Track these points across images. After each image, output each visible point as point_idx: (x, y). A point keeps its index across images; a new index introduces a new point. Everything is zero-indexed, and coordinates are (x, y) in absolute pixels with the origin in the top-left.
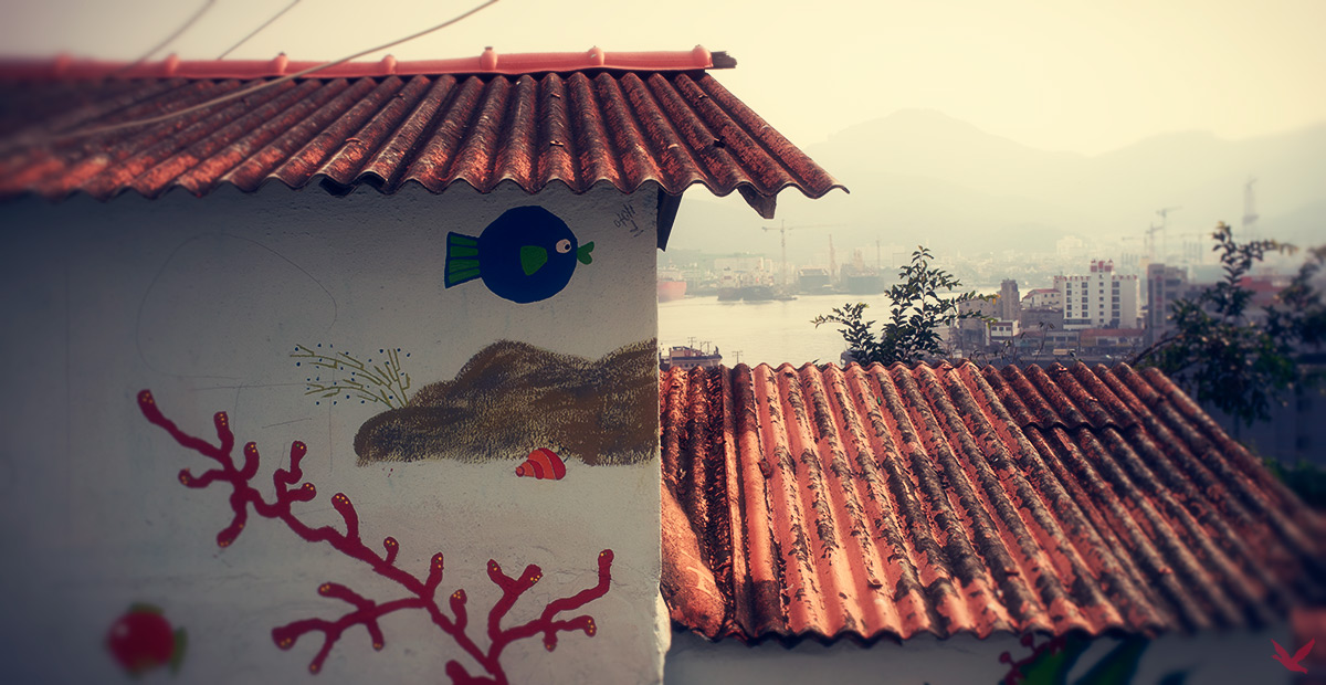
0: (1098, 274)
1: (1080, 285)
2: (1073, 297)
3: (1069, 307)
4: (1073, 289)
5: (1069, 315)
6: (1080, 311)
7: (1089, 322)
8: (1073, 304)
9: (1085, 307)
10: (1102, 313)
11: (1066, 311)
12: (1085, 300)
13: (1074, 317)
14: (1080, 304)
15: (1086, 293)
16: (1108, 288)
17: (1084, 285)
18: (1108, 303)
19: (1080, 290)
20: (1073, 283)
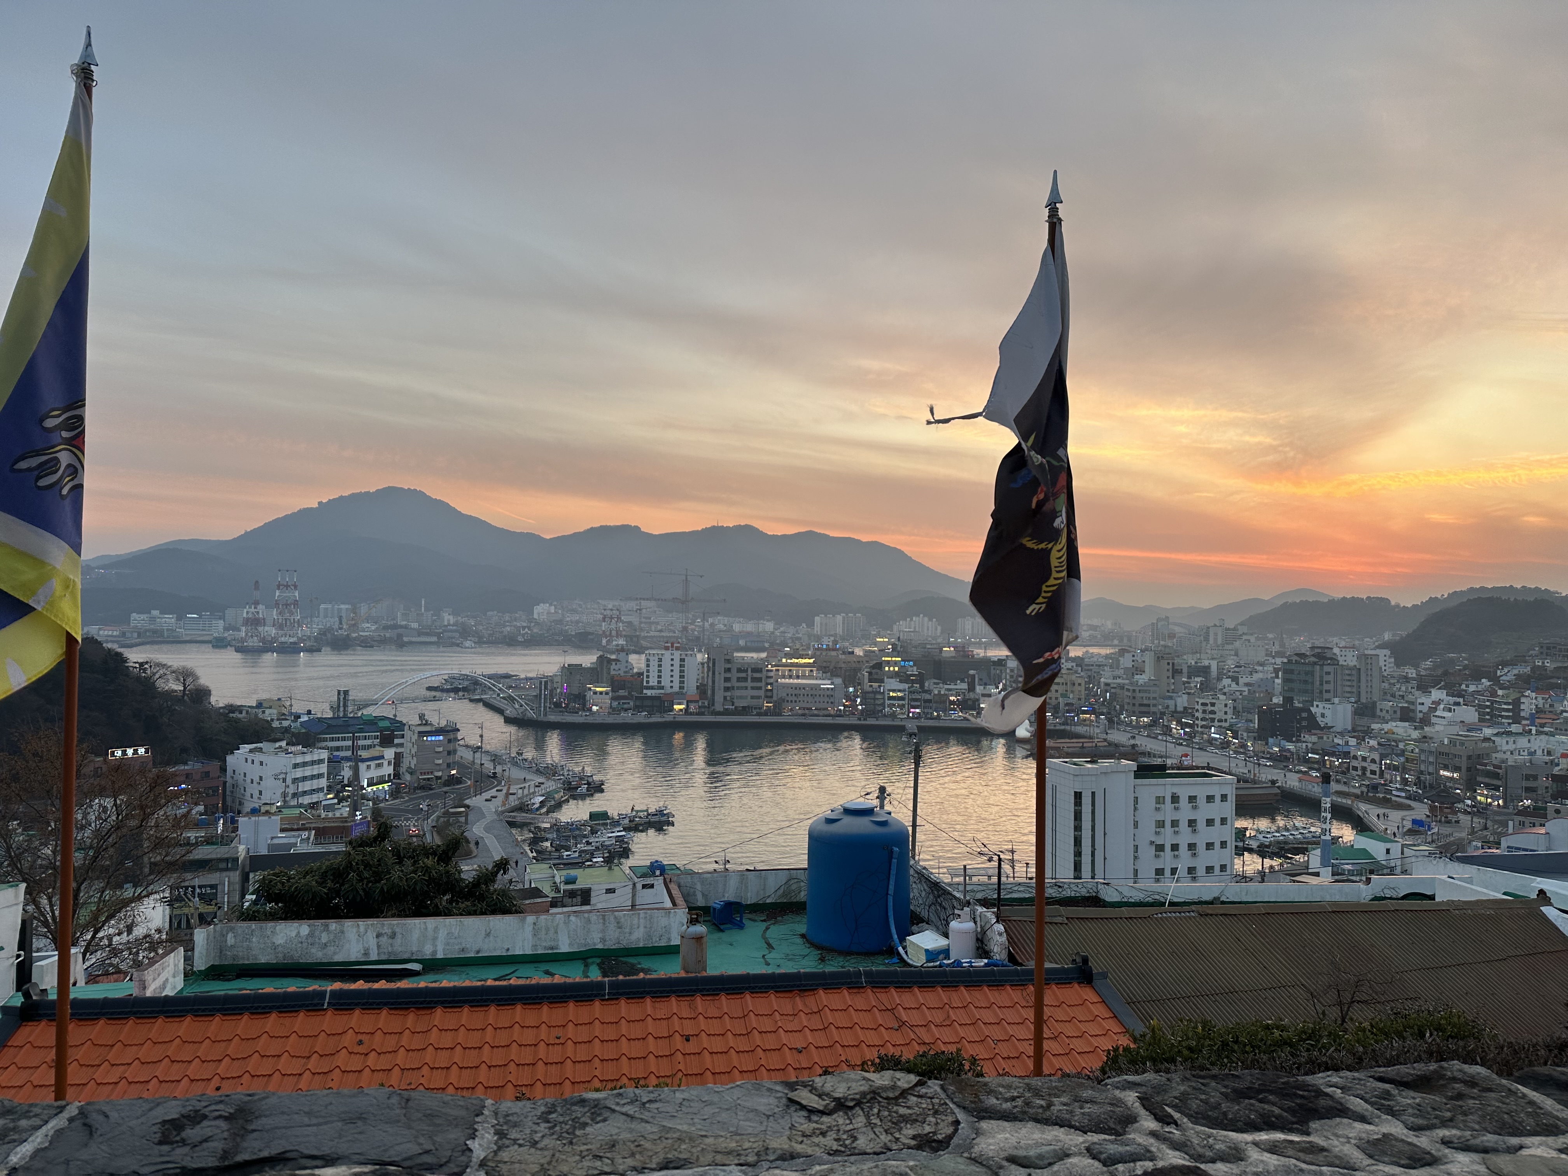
0: (670, 651)
1: (656, 658)
2: (651, 669)
3: (648, 677)
4: (651, 663)
5: (648, 682)
6: (656, 679)
7: (662, 688)
8: (651, 674)
9: (660, 677)
10: (672, 681)
11: (645, 679)
12: (660, 671)
13: (651, 684)
14: (656, 674)
15: (660, 666)
16: (677, 663)
17: (660, 660)
18: (677, 674)
19: (657, 663)
20: (651, 658)
